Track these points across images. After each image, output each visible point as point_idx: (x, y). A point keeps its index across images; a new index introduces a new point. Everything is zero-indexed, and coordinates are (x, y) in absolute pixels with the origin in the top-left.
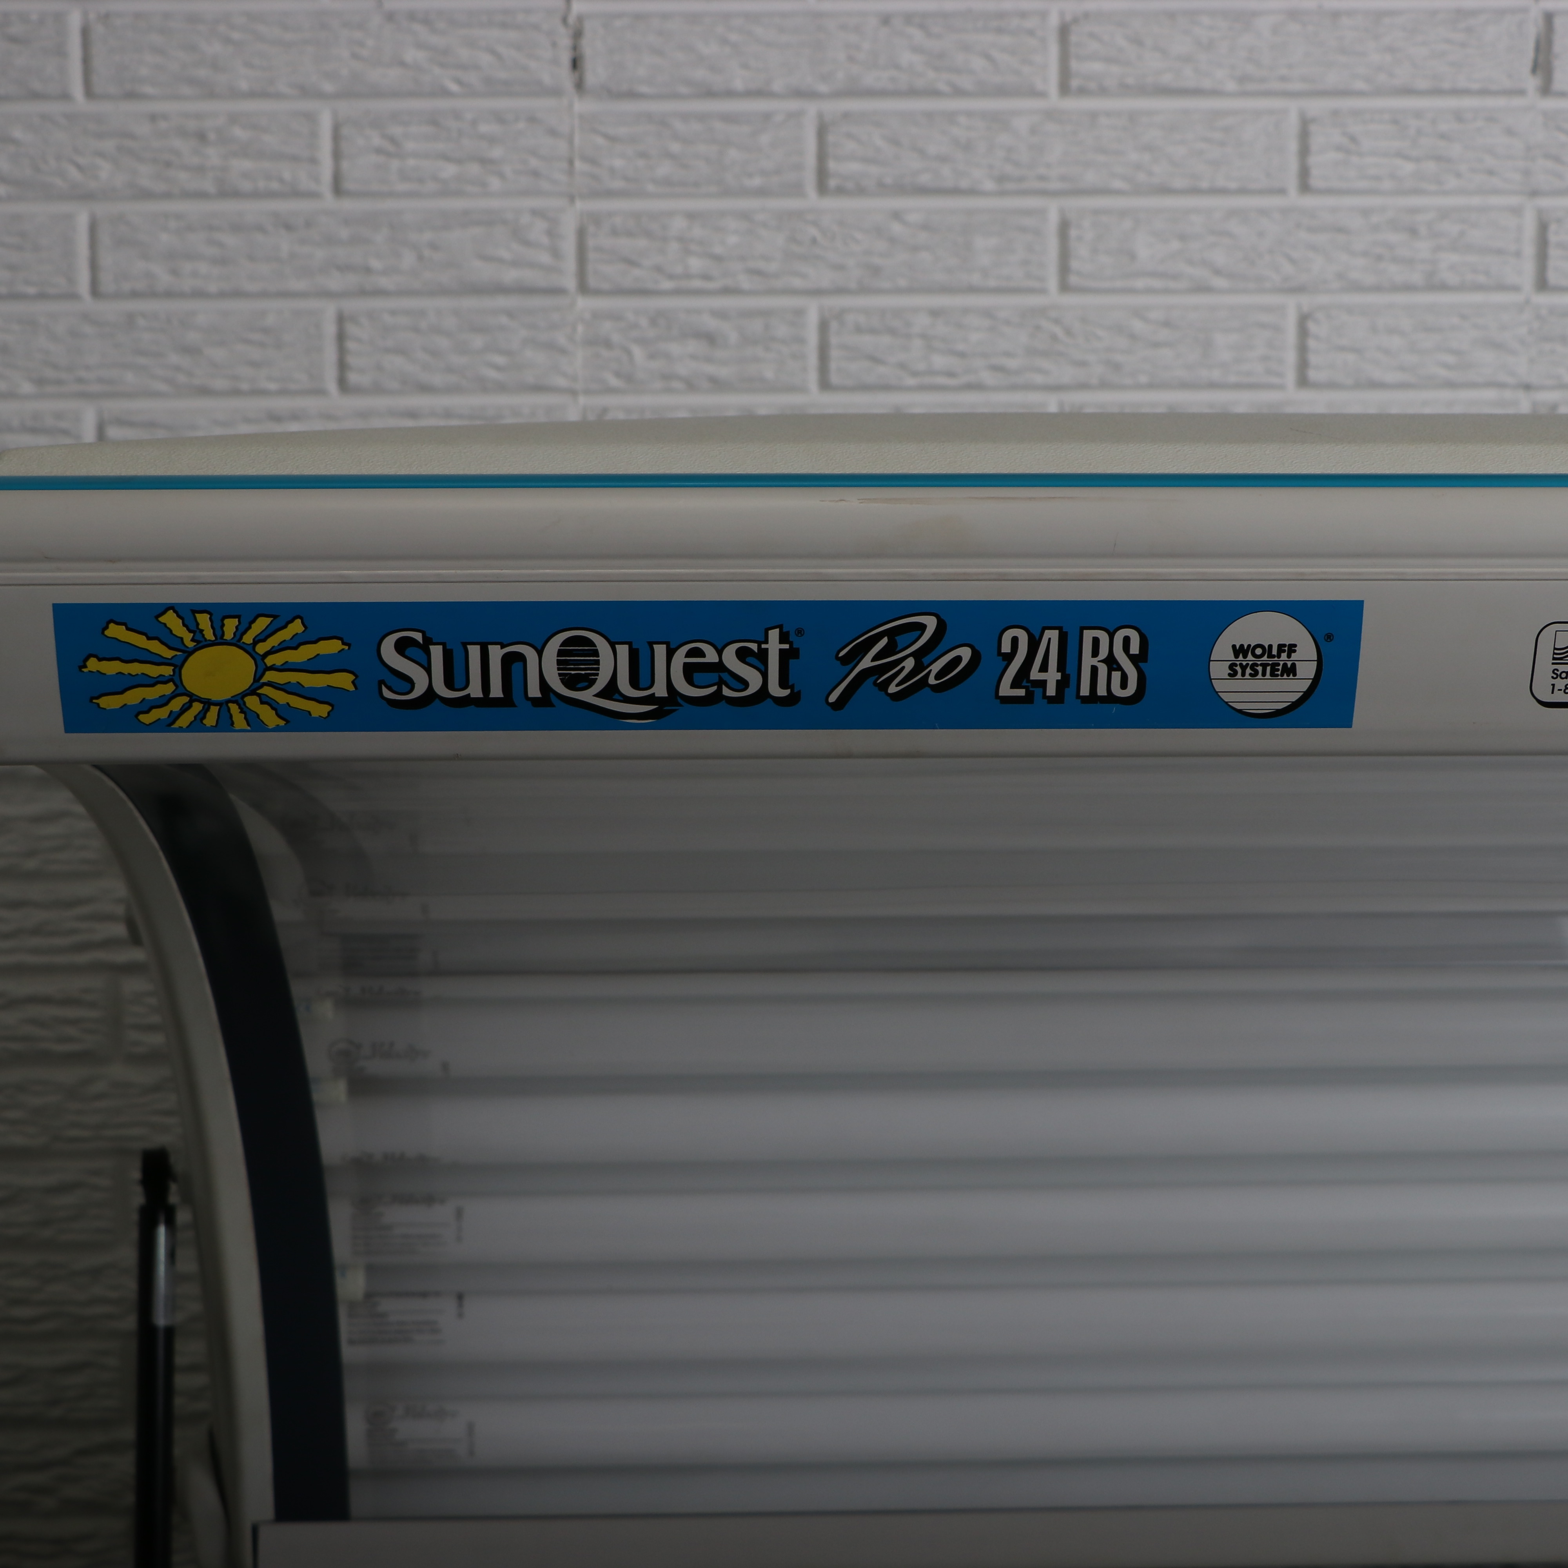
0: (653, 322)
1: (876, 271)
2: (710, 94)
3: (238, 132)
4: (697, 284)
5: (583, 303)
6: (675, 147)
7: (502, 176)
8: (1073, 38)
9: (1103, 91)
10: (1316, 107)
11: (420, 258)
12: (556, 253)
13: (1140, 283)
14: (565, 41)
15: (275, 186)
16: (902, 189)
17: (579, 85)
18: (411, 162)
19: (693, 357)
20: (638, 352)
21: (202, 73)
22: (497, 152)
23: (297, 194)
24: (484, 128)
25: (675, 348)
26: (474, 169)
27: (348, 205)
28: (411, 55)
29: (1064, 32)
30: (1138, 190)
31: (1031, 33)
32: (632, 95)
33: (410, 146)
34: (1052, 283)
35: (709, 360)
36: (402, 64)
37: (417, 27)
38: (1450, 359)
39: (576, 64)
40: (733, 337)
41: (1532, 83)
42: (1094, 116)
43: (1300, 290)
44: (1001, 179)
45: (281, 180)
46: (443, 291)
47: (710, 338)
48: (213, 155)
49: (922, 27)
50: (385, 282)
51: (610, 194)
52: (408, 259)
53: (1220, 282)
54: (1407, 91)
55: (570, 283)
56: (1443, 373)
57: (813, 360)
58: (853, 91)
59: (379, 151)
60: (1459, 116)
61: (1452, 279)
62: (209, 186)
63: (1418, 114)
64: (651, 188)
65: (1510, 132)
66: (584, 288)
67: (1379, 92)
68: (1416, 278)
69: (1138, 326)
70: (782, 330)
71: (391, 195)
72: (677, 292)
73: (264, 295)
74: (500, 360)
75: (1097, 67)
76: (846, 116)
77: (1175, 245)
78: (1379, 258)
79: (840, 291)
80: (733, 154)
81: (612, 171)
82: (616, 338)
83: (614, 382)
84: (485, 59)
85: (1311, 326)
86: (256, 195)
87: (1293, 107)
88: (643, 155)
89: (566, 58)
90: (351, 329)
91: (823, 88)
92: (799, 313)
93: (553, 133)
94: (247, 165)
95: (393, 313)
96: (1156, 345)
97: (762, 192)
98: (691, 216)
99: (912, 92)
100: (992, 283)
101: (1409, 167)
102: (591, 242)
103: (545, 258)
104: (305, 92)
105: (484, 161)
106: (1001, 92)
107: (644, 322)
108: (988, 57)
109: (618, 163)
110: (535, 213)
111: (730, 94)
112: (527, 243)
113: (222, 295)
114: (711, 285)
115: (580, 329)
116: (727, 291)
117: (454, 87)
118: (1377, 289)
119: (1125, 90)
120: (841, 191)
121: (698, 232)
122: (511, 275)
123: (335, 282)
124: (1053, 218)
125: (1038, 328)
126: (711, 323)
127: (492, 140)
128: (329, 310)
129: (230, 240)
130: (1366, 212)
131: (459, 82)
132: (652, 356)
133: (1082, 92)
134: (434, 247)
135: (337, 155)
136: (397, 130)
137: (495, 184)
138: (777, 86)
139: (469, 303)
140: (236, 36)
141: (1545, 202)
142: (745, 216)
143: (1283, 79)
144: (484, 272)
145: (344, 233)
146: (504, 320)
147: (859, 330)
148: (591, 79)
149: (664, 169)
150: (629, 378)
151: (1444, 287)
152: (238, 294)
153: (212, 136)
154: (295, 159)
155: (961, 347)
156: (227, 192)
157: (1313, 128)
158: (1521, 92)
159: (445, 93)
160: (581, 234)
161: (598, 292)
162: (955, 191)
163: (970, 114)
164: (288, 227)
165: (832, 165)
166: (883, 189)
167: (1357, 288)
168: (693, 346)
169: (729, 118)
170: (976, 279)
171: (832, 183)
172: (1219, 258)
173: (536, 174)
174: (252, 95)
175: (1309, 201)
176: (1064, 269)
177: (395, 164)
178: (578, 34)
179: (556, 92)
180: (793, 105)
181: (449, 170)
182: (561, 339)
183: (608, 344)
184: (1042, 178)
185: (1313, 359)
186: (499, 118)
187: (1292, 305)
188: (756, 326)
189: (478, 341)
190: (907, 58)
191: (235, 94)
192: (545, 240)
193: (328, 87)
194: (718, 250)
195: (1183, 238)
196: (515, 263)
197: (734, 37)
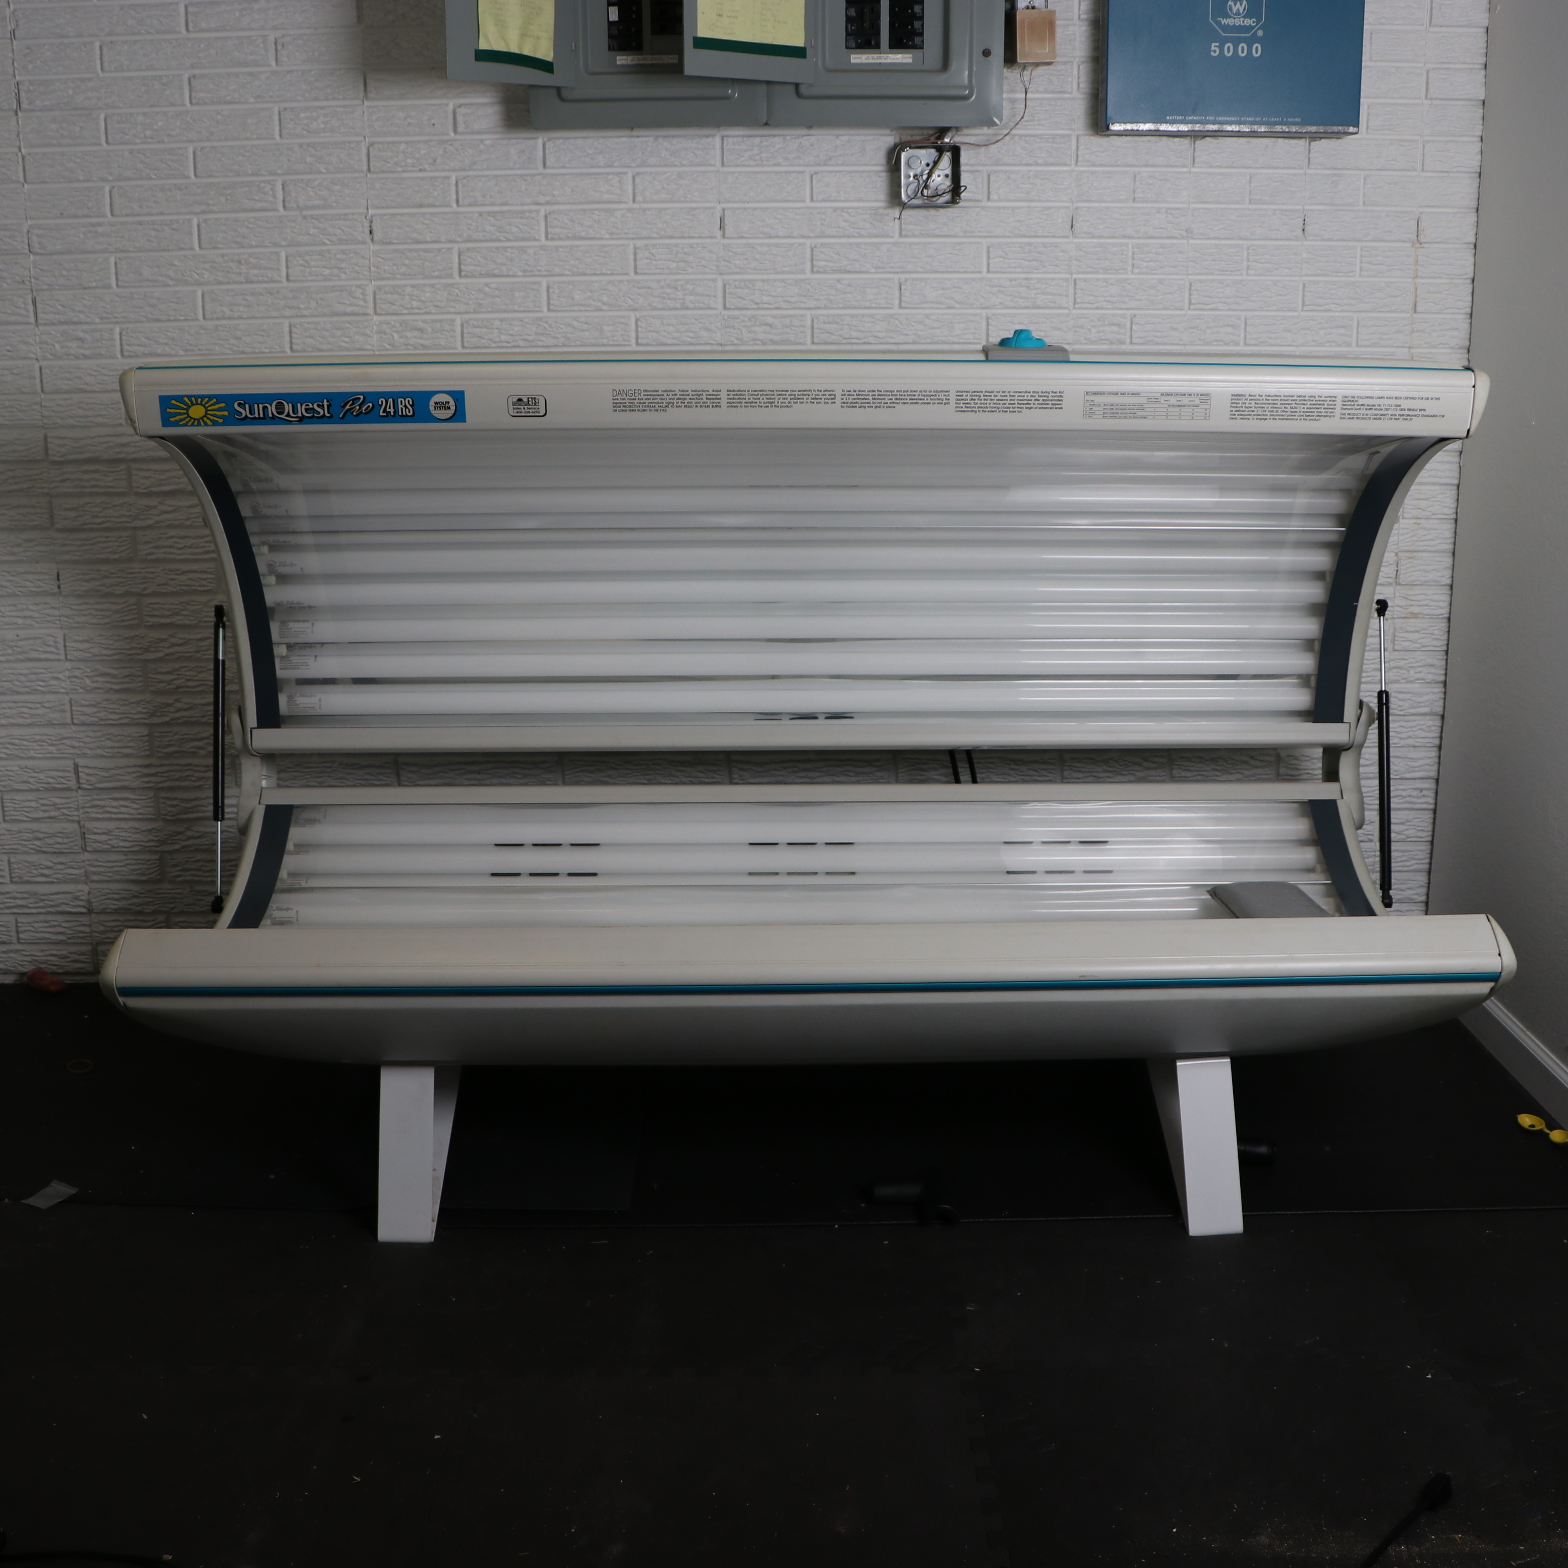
0: (401, 325)
1: (480, 305)
2: (418, 242)
3: (252, 260)
4: (416, 311)
5: (375, 318)
6: (407, 262)
7: (345, 273)
8: (549, 220)
9: (560, 239)
10: (639, 243)
11: (317, 303)
12: (365, 301)
13: (576, 308)
14: (367, 224)
15: (265, 279)
16: (488, 275)
17: (372, 240)
18: (314, 269)
19: (415, 337)
20: (395, 335)
21: (239, 239)
22: (343, 265)
23: (273, 281)
24: (339, 256)
25: (409, 334)
26: (336, 271)
27: (292, 285)
28: (312, 231)
29: (546, 217)
30: (574, 274)
31: (533, 218)
32: (390, 243)
33: (313, 263)
34: (545, 309)
35: (421, 338)
36: (309, 234)
37: (314, 221)
38: (691, 335)
39: (371, 232)
40: (429, 330)
41: (719, 234)
42: (557, 247)
43: (635, 310)
44: (524, 271)
45: (268, 277)
46: (325, 315)
47: (421, 330)
48: (244, 268)
49: (494, 217)
50: (305, 312)
51: (384, 279)
52: (313, 304)
53: (604, 307)
54: (672, 237)
55: (371, 311)
56: (689, 339)
57: (459, 338)
58: (469, 240)
59: (302, 265)
60: (691, 246)
61: (691, 306)
62: (242, 279)
63: (676, 245)
64: (398, 276)
65: (711, 252)
66: (376, 313)
67: (661, 238)
68: (678, 305)
69: (576, 324)
70: (447, 327)
71: (307, 281)
72: (409, 314)
73: (262, 318)
74: (347, 339)
75: (557, 230)
76: (468, 249)
77: (589, 294)
78: (664, 298)
79: (467, 312)
80: (427, 264)
81: (385, 271)
82: (387, 331)
83: (388, 347)
84: (338, 232)
85: (639, 323)
86: (259, 282)
87: (631, 244)
88: (396, 265)
89: (367, 231)
90: (294, 329)
91: (459, 239)
92: (453, 320)
93: (363, 257)
94: (256, 271)
95: (308, 323)
96: (583, 331)
97: (438, 277)
98: (413, 286)
99: (491, 240)
100: (522, 309)
101: (674, 265)
102: (377, 297)
103: (362, 303)
104: (276, 245)
105: (339, 268)
106: (523, 239)
107: (398, 325)
108: (518, 227)
109: (387, 268)
110: (357, 286)
111: (426, 242)
112: (354, 297)
113: (248, 318)
114: (421, 311)
115: (375, 328)
116: (426, 313)
117: (328, 242)
118: (663, 309)
119: (568, 238)
120: (466, 276)
121: (416, 292)
122: (349, 309)
123: (288, 313)
124: (544, 285)
125: (539, 325)
126: (421, 325)
127: (342, 260)
128: (286, 323)
129: (250, 298)
130: (658, 281)
131: (329, 240)
132: (401, 337)
133: (553, 239)
134: (321, 299)
135: (287, 267)
136: (308, 258)
137: (343, 276)
138: (442, 240)
139: (335, 319)
140: (250, 226)
141: (726, 277)
142: (432, 286)
143: (626, 233)
144: (340, 308)
145: (290, 295)
146: (348, 325)
147: (474, 327)
148: (376, 238)
149: (403, 270)
150: (393, 345)
151: (688, 308)
152: (254, 318)
153: (243, 262)
154: (272, 269)
155: (511, 332)
156: (248, 281)
157: (638, 251)
158: (715, 237)
159: (325, 244)
160: (374, 293)
161: (380, 314)
162: (508, 276)
163: (512, 248)
164: (270, 293)
165: (463, 267)
166: (481, 275)
167: (655, 309)
168: (415, 333)
169: (426, 251)
170: (516, 307)
171: (463, 274)
172: (605, 299)
173: (357, 272)
174: (257, 246)
175: (638, 277)
176: (549, 304)
177: (308, 270)
178: (371, 222)
179: (364, 243)
180: (449, 245)
181: (327, 272)
182: (368, 332)
183: (385, 333)
184: (539, 271)
185: (640, 335)
186: (343, 252)
187: (633, 316)
188: (438, 325)
189: (339, 333)
190: (488, 228)
191: (251, 246)
192: (361, 296)
193: (284, 243)
194: (423, 298)
195: (591, 291)
196: (350, 305)
197: (426, 222)
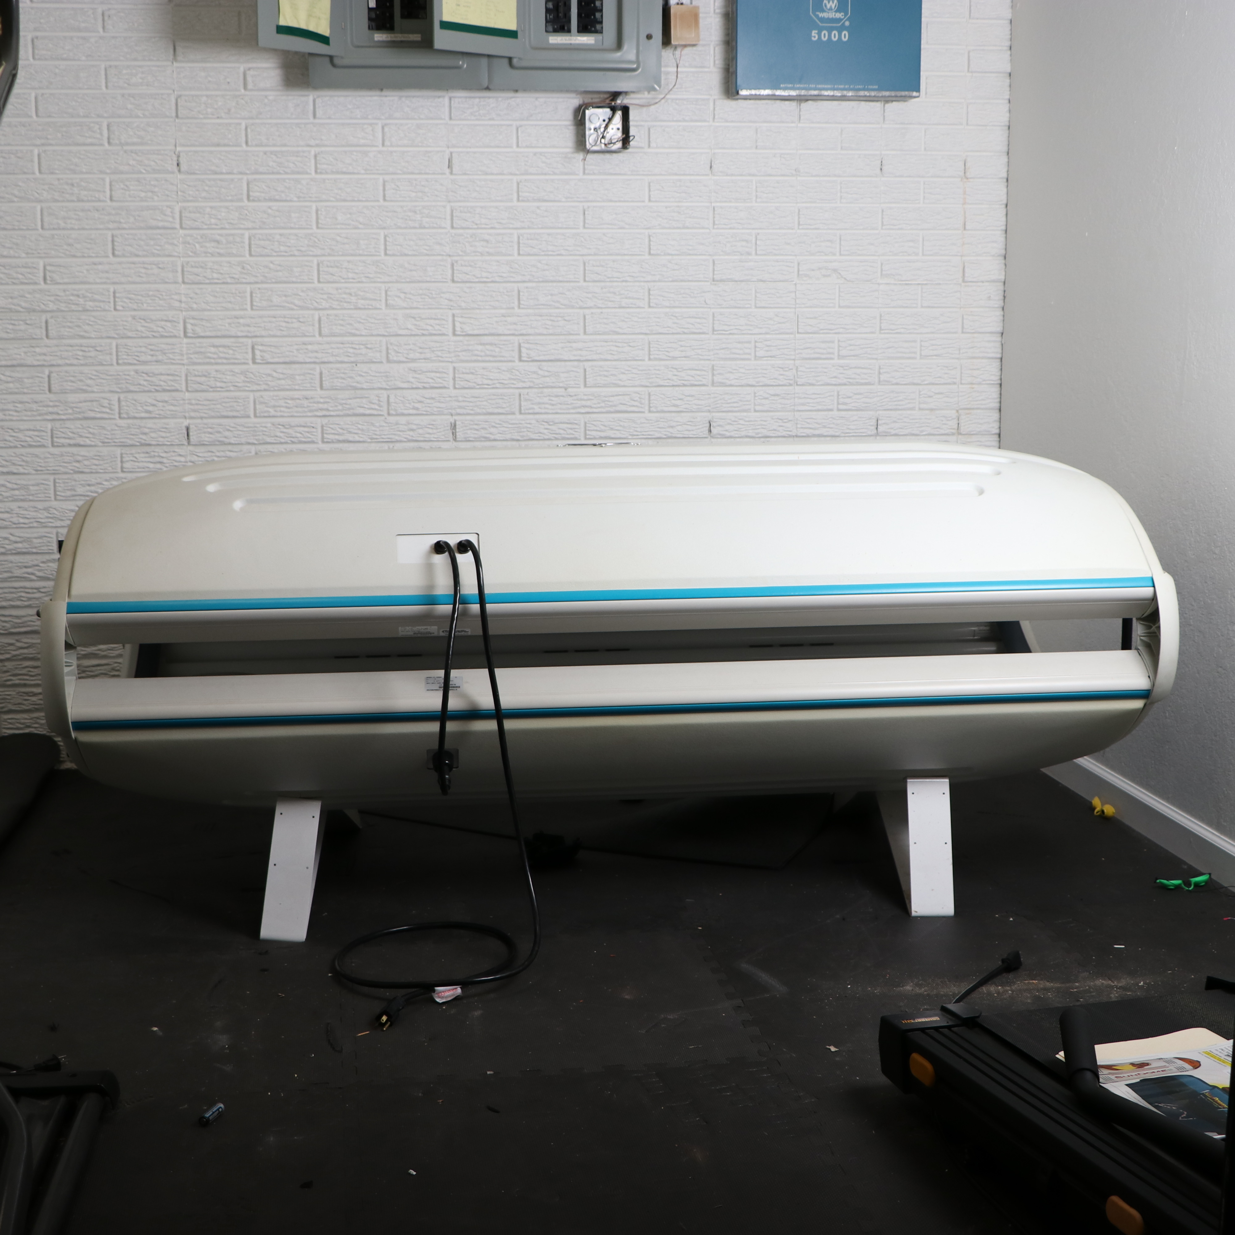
0: (202, 238)
1: (264, 223)
2: (216, 173)
3: (83, 184)
4: (214, 226)
5: (181, 232)
6: (207, 188)
7: (158, 196)
8: (318, 158)
9: (327, 173)
10: (387, 177)
11: (135, 219)
12: (173, 218)
13: (339, 227)
14: (175, 159)
15: (93, 199)
16: (270, 200)
17: (179, 171)
18: (132, 192)
19: (213, 247)
20: (197, 245)
21: (72, 167)
22: (156, 189)
23: (100, 201)
24: (152, 183)
25: (208, 245)
26: (150, 194)
27: (114, 204)
28: (131, 162)
29: (315, 156)
30: (337, 201)
31: (306, 157)
32: (194, 174)
33: (132, 188)
34: (314, 227)
35: (217, 248)
36: (129, 165)
37: (133, 155)
38: (427, 248)
39: (178, 165)
40: (224, 241)
41: (447, 171)
42: (324, 180)
43: (384, 228)
44: (299, 197)
45: (95, 197)
46: (141, 228)
47: (218, 242)
48: (76, 190)
49: (275, 155)
50: (125, 226)
51: (188, 201)
52: (132, 219)
53: (360, 226)
54: (412, 173)
55: (178, 226)
56: (425, 251)
57: (247, 248)
58: (256, 173)
59: (122, 189)
60: (427, 180)
61: (427, 225)
62: (75, 198)
63: (416, 180)
64: (200, 199)
65: (442, 185)
66: (181, 227)
67: (404, 173)
68: (417, 225)
69: (338, 238)
70: (238, 240)
71: (127, 201)
72: (208, 229)
73: (91, 229)
74: (158, 248)
75: (325, 166)
76: (255, 180)
77: (349, 216)
78: (406, 220)
79: (254, 228)
80: (223, 190)
81: (189, 195)
82: (191, 241)
83: (191, 254)
84: (153, 163)
85: (387, 238)
86: (88, 201)
87: (381, 178)
88: (198, 190)
89: (175, 164)
90: (116, 239)
91: (248, 172)
92: (243, 235)
93: (172, 184)
94: (85, 193)
95: (128, 234)
96: (344, 244)
97: (232, 201)
98: (211, 207)
99: (273, 173)
100: (297, 226)
101: (414, 194)
102: (183, 215)
103: (171, 219)
104: (102, 172)
105: (152, 192)
106: (298, 173)
107: (199, 237)
108: (294, 163)
109: (191, 193)
110: (167, 206)
111: (222, 173)
112: (165, 215)
113: (79, 229)
114: (217, 227)
115: (181, 239)
116: (222, 228)
117: (144, 171)
118: (405, 228)
119: (333, 173)
120: (254, 201)
121: (213, 212)
122: (161, 224)
123: (111, 226)
124: (314, 208)
125: (310, 239)
126: (218, 238)
127: (155, 186)
128: (109, 233)
129: (81, 214)
130: (402, 207)
131: (145, 170)
132: (201, 247)
133: (321, 173)
134: (139, 216)
135: (111, 190)
136: (128, 183)
137: (156, 198)
138: (235, 171)
139: (149, 232)
140: (82, 157)
141: (452, 204)
142: (227, 208)
143: (377, 170)
144: (153, 223)
145: (113, 212)
146: (159, 237)
147: (260, 239)
148: (182, 169)
149: (204, 194)
150: (195, 253)
151: (425, 228)
152: (84, 229)
153: (75, 185)
154: (99, 191)
155: (289, 244)
156: (80, 200)
157: (386, 184)
158: (444, 174)
159: (141, 173)
160: (181, 212)
161: (185, 229)
162: (286, 201)
163: (289, 179)
164: (97, 210)
165: (251, 193)
166: (265, 200)
167: (400, 228)
168: (213, 244)
169: (221, 180)
170: (292, 225)
171: (251, 198)
172: (361, 220)
173: (168, 196)
174: (87, 173)
175: (386, 204)
176: (317, 223)
177: (127, 193)
178: (178, 157)
179: (173, 173)
180: (240, 176)
181: (143, 194)
182: (175, 242)
183: (189, 243)
184: (310, 197)
185: (388, 248)
186: (156, 180)
187: (382, 233)
188: (231, 238)
189: (152, 243)
190: (271, 164)
191: (82, 173)
192: (170, 214)
193: (108, 171)
194: (219, 217)
195: (350, 214)
196: (162, 221)
197: (222, 158)
